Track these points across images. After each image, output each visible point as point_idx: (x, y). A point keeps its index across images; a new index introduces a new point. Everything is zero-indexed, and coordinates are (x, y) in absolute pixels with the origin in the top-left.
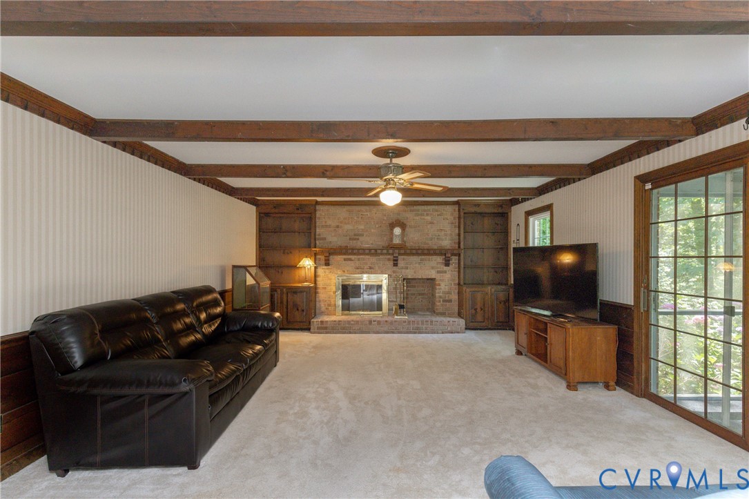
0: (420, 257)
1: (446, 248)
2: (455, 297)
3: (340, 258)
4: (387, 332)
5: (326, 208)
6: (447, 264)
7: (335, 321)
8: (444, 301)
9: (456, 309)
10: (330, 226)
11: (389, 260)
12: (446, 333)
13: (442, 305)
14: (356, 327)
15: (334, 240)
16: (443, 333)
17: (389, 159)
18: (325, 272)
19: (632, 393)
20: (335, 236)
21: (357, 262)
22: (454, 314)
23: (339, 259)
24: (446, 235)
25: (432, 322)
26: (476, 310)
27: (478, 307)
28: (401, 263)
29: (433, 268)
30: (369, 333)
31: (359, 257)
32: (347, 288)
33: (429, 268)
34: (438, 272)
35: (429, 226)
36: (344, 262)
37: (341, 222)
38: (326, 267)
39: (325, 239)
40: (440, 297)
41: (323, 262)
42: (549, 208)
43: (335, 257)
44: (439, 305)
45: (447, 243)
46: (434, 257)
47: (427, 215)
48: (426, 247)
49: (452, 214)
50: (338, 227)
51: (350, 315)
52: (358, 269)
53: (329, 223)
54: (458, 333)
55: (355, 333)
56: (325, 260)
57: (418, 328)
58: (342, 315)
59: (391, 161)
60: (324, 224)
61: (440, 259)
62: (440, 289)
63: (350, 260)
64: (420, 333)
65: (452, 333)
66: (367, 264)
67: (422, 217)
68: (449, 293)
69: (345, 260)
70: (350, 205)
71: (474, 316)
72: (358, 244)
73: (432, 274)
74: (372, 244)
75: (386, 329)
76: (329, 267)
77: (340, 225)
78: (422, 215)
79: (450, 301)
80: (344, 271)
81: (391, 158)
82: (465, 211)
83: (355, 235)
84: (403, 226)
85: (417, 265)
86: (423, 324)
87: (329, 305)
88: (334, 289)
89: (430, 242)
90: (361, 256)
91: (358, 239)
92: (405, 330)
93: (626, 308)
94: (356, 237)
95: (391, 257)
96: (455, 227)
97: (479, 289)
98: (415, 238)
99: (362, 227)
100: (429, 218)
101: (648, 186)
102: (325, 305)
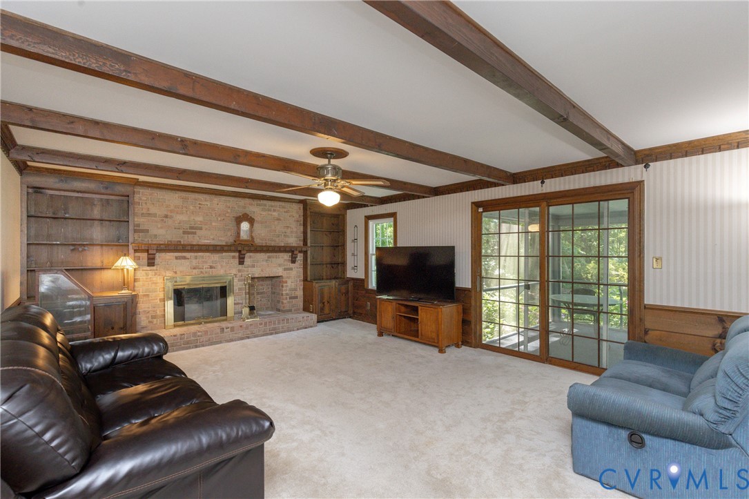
0: (268, 254)
1: (291, 245)
2: (300, 293)
3: (170, 256)
4: (242, 339)
5: (148, 191)
6: (293, 261)
7: (175, 336)
8: (291, 298)
9: (301, 304)
10: (155, 215)
11: (234, 257)
12: (301, 329)
13: (289, 302)
14: (204, 339)
15: (161, 233)
16: (298, 329)
17: (327, 160)
18: (147, 275)
19: (471, 347)
20: (161, 228)
21: (194, 261)
22: (299, 310)
23: (168, 257)
24: (292, 232)
25: (288, 320)
26: (323, 303)
27: (325, 300)
28: (248, 261)
29: (280, 265)
30: (221, 342)
31: (196, 254)
32: (181, 293)
33: (276, 265)
34: (285, 269)
35: (276, 222)
36: (175, 261)
37: (171, 211)
38: (148, 268)
39: (147, 231)
40: (287, 294)
41: (145, 261)
42: (393, 215)
43: (163, 254)
44: (286, 303)
45: (294, 240)
46: (281, 254)
47: (274, 211)
48: (273, 244)
49: (297, 213)
50: (166, 216)
51: (187, 325)
52: (194, 269)
53: (153, 210)
54: (311, 327)
55: (203, 346)
56: (149, 259)
57: (274, 329)
58: (175, 326)
59: (329, 162)
60: (144, 211)
61: (287, 256)
62: (287, 286)
63: (185, 258)
64: (276, 333)
65: (306, 328)
66: (206, 262)
67: (270, 213)
68: (295, 290)
69: (177, 258)
70: (185, 191)
71: (322, 309)
72: (195, 240)
73: (279, 271)
74: (213, 239)
75: (240, 335)
76: (154, 268)
77: (169, 214)
78: (269, 210)
79: (296, 297)
80: (176, 273)
81: (329, 159)
82: (312, 211)
83: (191, 228)
84: (251, 221)
85: (265, 263)
86: (279, 323)
87: (153, 317)
88: (161, 295)
89: (277, 239)
90: (200, 254)
91: (195, 233)
92: (261, 333)
93: (465, 290)
94: (192, 230)
95: (237, 254)
96: (300, 225)
97: (326, 284)
98: (262, 235)
99: (200, 219)
100: (275, 214)
101: (481, 210)
102: (148, 318)
